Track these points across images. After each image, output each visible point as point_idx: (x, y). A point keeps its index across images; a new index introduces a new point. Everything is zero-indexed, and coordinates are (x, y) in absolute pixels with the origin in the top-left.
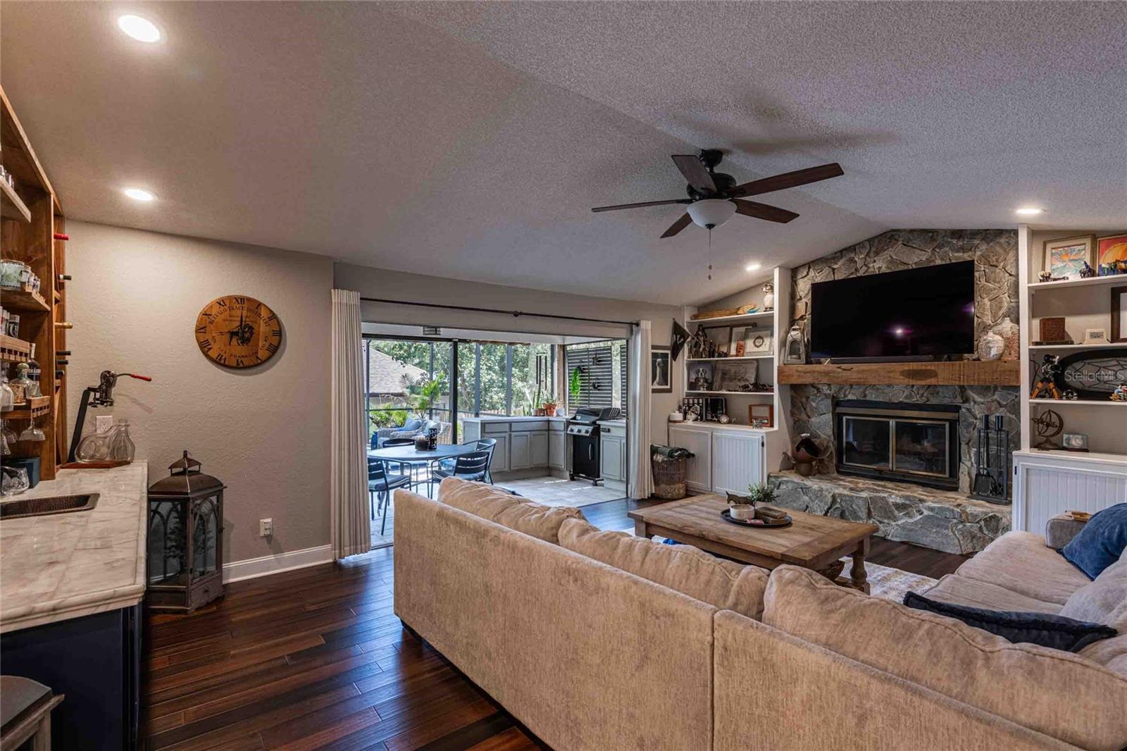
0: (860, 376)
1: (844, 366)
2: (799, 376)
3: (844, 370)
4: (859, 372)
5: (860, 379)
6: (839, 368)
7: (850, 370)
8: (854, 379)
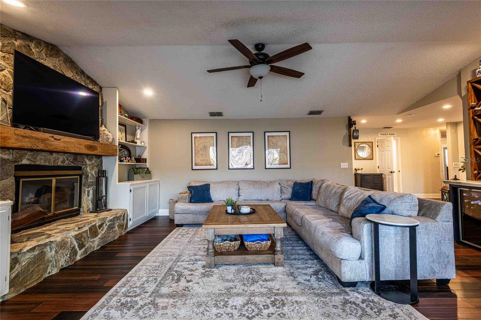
0: (65, 145)
1: (56, 136)
2: (17, 140)
3: (55, 139)
4: (64, 142)
5: (65, 147)
6: (52, 137)
7: (59, 140)
8: (62, 147)
